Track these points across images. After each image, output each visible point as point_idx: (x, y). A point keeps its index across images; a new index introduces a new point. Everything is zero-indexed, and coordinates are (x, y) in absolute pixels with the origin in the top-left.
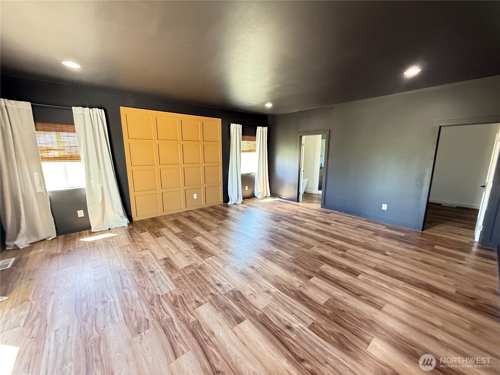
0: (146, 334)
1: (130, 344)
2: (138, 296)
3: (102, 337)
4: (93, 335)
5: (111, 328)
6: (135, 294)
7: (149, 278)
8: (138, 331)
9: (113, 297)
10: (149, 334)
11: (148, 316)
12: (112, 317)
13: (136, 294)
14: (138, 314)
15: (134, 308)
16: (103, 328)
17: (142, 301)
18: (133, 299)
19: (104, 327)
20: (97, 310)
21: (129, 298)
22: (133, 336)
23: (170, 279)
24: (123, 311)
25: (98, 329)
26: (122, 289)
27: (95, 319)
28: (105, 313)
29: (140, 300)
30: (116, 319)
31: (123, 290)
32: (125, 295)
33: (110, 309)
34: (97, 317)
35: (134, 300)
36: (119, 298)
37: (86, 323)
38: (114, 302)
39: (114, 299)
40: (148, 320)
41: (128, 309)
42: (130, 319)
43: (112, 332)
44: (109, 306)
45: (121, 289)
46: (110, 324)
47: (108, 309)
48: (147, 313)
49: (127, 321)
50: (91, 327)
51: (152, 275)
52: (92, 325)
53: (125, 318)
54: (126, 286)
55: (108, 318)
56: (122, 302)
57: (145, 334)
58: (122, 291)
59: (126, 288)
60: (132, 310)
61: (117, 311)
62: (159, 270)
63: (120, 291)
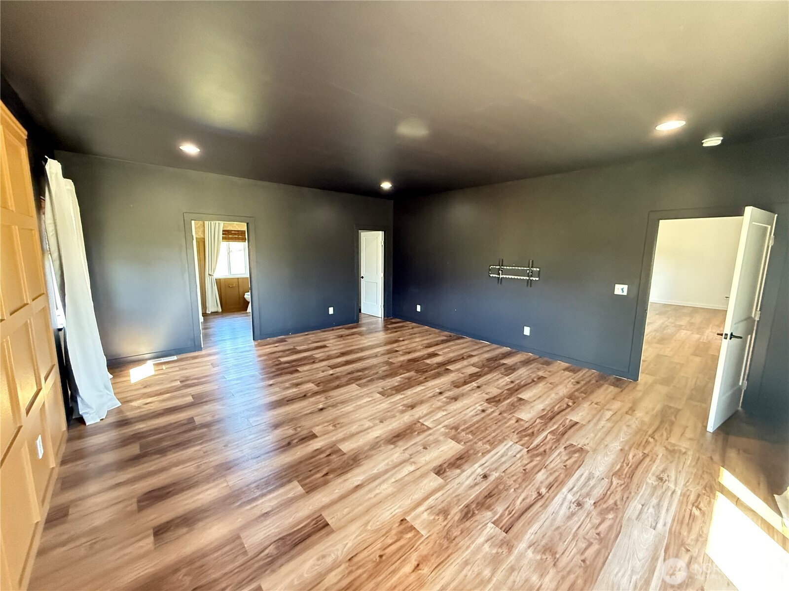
0: (578, 443)
1: (595, 450)
2: (543, 471)
3: (611, 474)
4: (618, 483)
5: (598, 472)
6: (541, 476)
7: (503, 474)
8: (581, 450)
9: (564, 499)
10: (576, 442)
11: (561, 449)
12: (589, 479)
13: (540, 474)
14: (566, 459)
15: (562, 465)
16: (605, 479)
17: (548, 463)
18: (551, 474)
19: (603, 479)
20: (595, 503)
21: (551, 479)
22: (588, 452)
23: (491, 451)
24: (573, 473)
25: (610, 484)
26: (543, 497)
27: (605, 495)
28: (590, 491)
29: (547, 465)
30: (586, 474)
31: (543, 494)
32: (550, 487)
33: (581, 489)
34: (602, 495)
35: (552, 471)
36: (561, 489)
37: (617, 500)
38: (569, 491)
39: (566, 496)
40: (565, 447)
41: (566, 470)
42: (575, 462)
43: (601, 469)
44: (579, 494)
45: (545, 498)
46: (596, 476)
47: (584, 491)
48: (558, 452)
49: (579, 464)
50: (614, 492)
51: (494, 473)
52: (613, 493)
53: (579, 467)
54: (535, 495)
55: (592, 483)
56: (563, 483)
57: (578, 445)
58: (548, 494)
59: (538, 493)
60: (565, 466)
61: (578, 480)
62: (477, 469)
63: (549, 496)
